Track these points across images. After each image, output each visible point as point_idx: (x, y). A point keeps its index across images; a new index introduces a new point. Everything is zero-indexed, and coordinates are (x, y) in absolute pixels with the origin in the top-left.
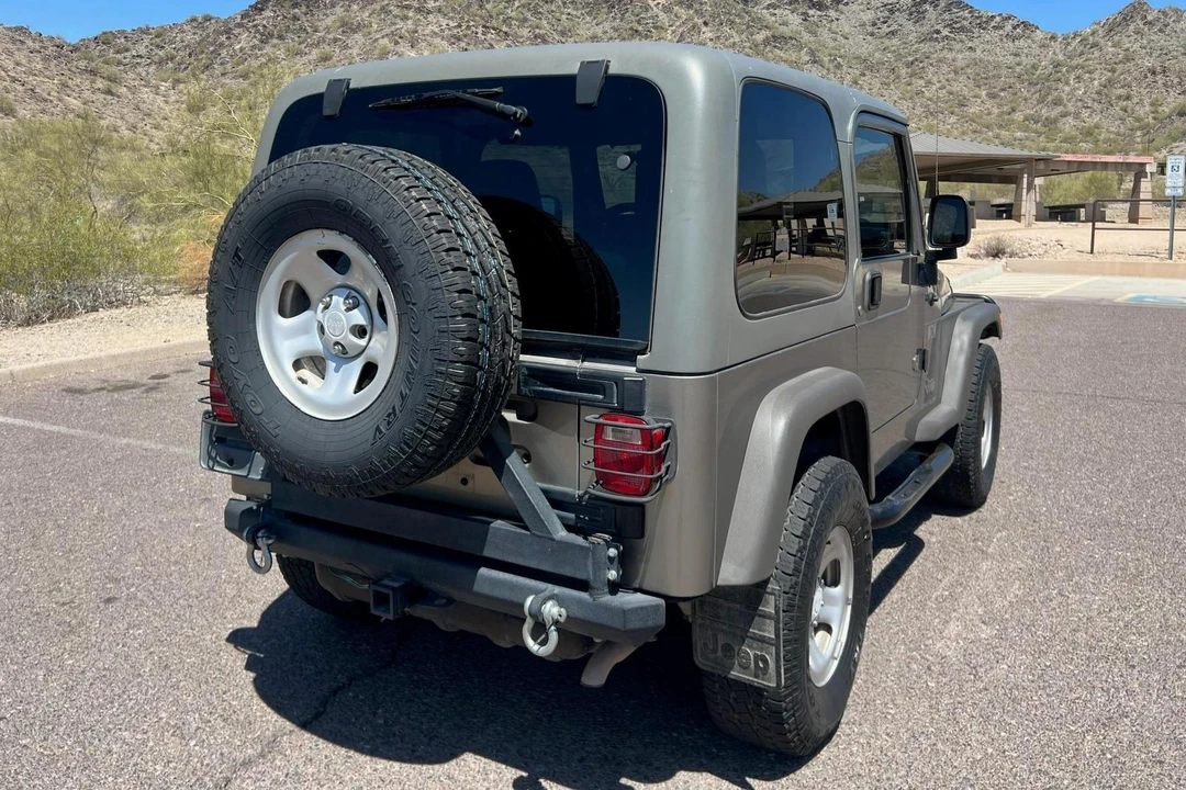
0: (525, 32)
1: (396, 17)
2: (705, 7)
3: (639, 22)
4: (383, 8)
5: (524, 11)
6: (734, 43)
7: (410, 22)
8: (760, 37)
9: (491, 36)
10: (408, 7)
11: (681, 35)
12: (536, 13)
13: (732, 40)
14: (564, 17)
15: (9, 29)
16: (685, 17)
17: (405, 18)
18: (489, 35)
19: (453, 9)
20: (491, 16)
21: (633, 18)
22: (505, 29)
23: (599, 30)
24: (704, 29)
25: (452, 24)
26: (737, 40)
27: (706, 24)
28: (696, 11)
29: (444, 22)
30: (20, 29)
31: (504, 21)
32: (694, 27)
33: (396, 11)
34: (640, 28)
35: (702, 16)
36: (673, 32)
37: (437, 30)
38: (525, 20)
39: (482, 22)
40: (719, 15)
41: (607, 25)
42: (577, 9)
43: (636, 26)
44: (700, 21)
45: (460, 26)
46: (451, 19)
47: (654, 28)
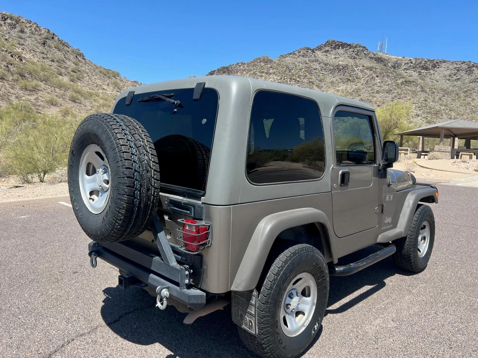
0: (306, 80)
1: (258, 76)
2: (377, 70)
3: (350, 76)
4: (254, 73)
5: (306, 73)
6: (389, 84)
7: (263, 78)
8: (399, 82)
9: (293, 82)
10: (263, 72)
11: (367, 81)
12: (310, 73)
13: (388, 83)
14: (321, 74)
15: (132, 82)
16: (369, 74)
17: (262, 76)
18: (292, 82)
19: (279, 73)
20: (293, 75)
21: (348, 75)
22: (298, 79)
23: (334, 80)
24: (377, 78)
25: (278, 78)
26: (390, 83)
27: (377, 76)
28: (374, 72)
29: (275, 77)
30: (134, 82)
31: (298, 77)
32: (372, 78)
33: (259, 74)
34: (351, 78)
35: (376, 73)
36: (364, 80)
37: (273, 80)
38: (306, 76)
39: (290, 77)
40: (383, 73)
41: (337, 77)
42: (326, 72)
43: (349, 78)
44: (376, 75)
45: (281, 79)
46: (278, 76)
47: (356, 78)
